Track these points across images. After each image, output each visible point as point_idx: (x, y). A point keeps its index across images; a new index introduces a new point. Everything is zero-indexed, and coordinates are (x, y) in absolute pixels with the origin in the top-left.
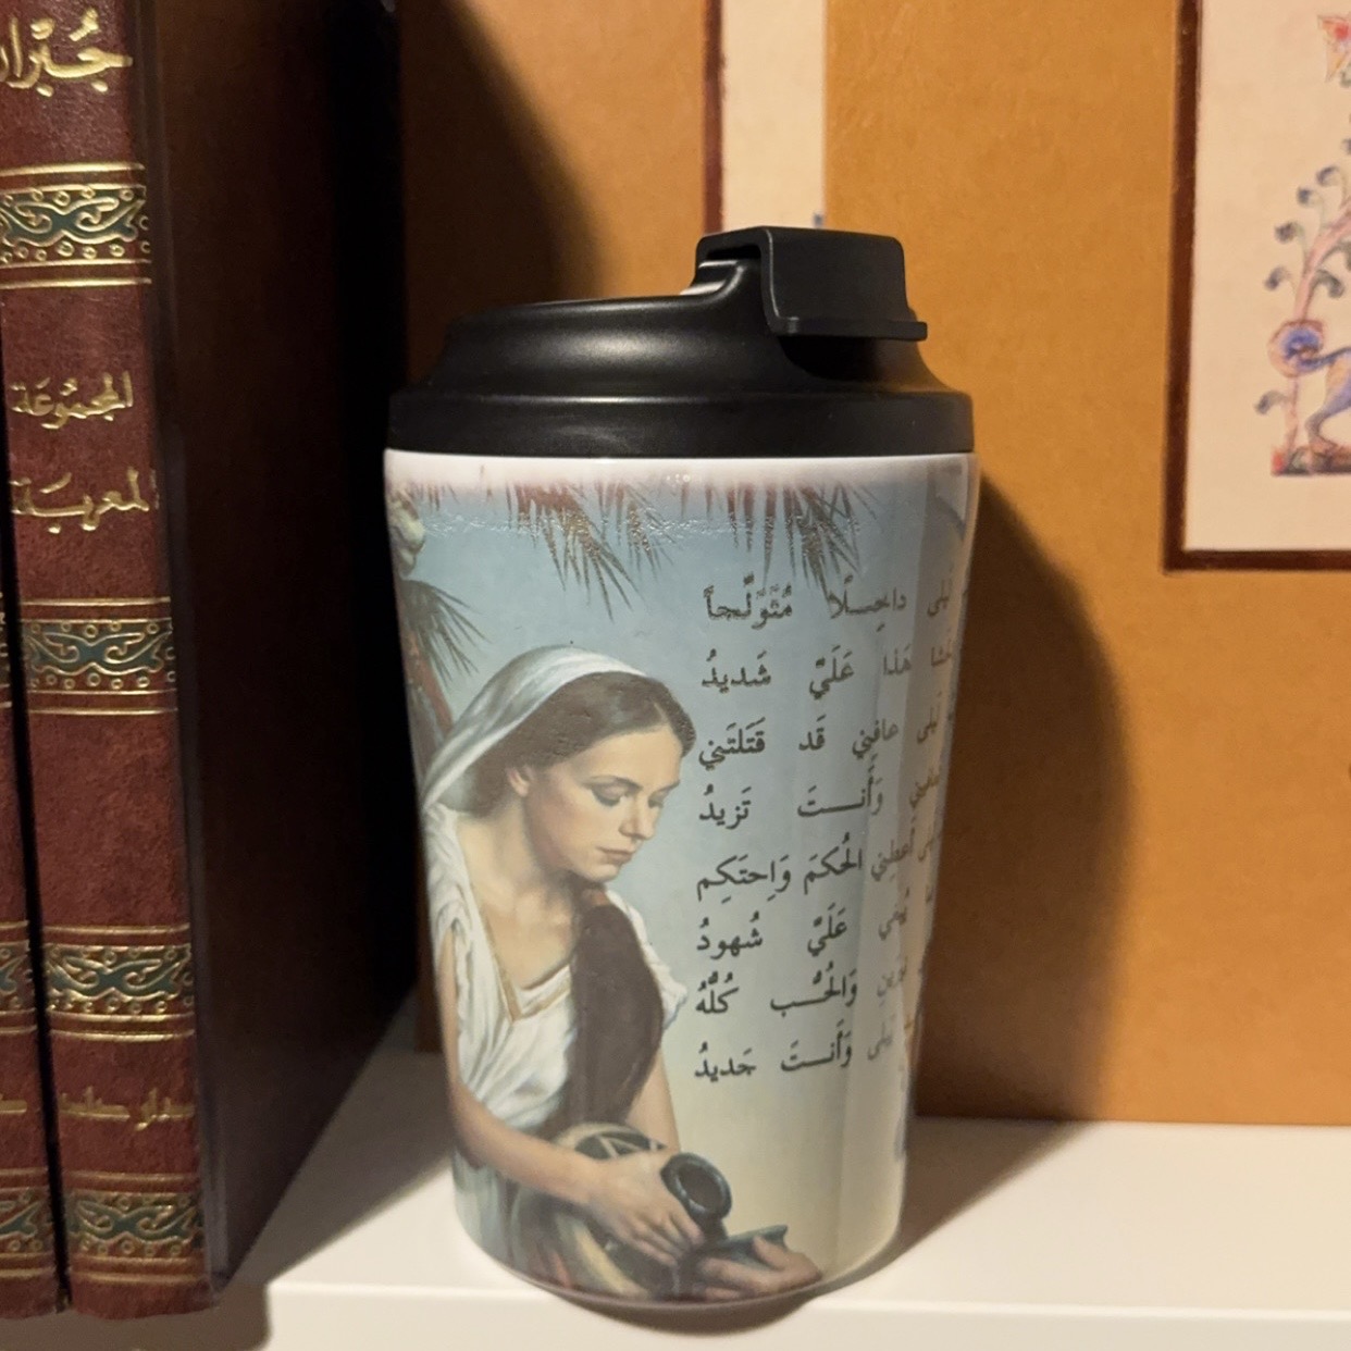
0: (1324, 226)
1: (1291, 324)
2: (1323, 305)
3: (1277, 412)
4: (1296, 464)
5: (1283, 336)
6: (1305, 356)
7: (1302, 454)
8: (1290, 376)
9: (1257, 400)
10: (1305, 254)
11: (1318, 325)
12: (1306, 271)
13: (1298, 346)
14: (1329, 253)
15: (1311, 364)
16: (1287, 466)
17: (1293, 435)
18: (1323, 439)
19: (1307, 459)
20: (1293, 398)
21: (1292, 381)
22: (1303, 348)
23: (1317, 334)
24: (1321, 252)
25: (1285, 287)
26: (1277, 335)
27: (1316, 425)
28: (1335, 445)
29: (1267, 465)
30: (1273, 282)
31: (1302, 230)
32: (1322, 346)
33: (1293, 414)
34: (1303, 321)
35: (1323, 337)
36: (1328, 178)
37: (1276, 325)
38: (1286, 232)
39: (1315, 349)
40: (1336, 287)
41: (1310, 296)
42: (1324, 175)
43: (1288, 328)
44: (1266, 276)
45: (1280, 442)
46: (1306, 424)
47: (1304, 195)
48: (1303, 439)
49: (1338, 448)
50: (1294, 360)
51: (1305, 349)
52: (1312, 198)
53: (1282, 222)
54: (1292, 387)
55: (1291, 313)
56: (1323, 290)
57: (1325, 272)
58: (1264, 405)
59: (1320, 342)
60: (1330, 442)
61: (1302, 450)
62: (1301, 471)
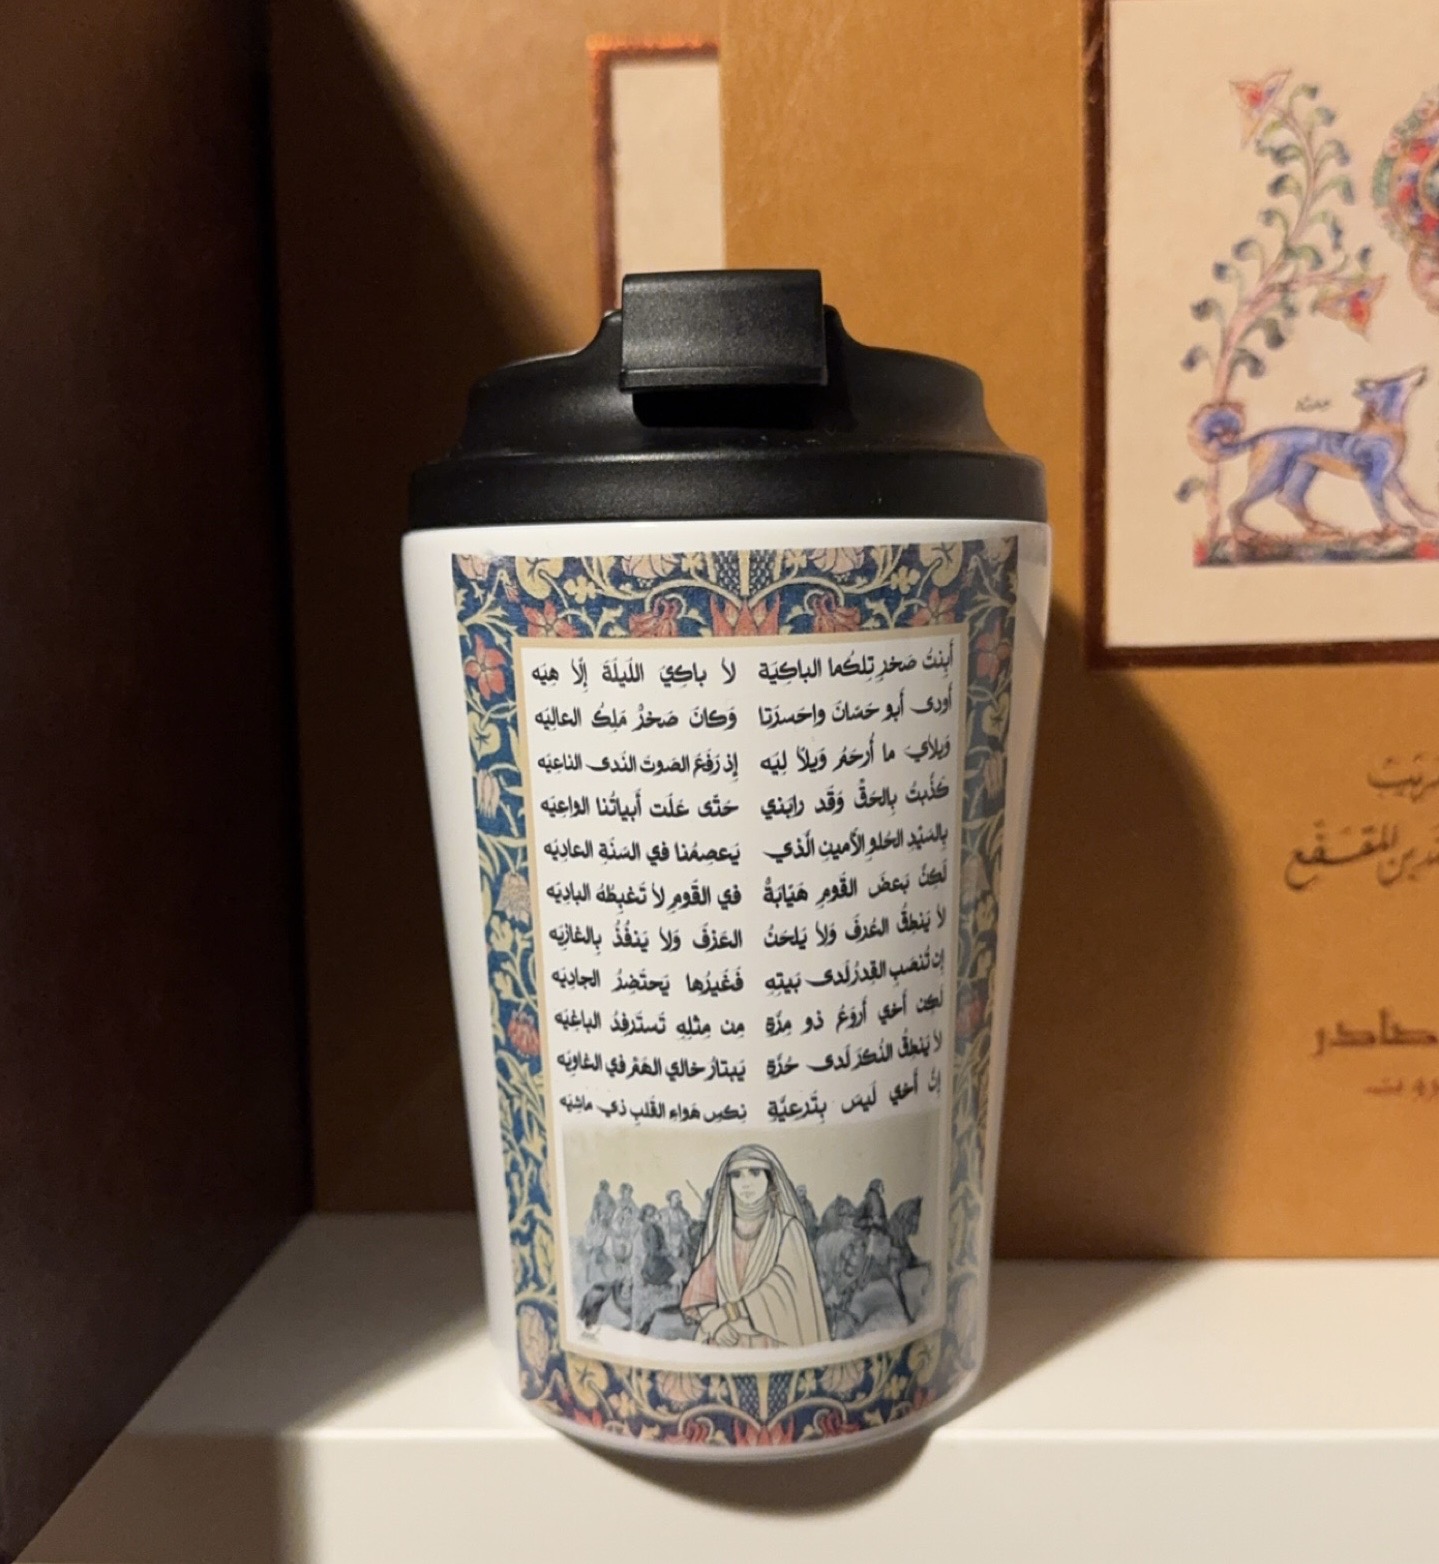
0: (1242, 302)
1: (1209, 406)
2: (1243, 386)
3: (1198, 498)
4: (1219, 553)
5: (1203, 420)
6: (1226, 440)
7: (1225, 543)
8: (1210, 461)
9: (1177, 487)
10: (1223, 332)
11: (1239, 407)
12: (1225, 348)
13: (1218, 430)
14: (1248, 331)
15: (1232, 448)
16: (1210, 556)
17: (1215, 524)
18: (1246, 527)
19: (1230, 548)
20: (1214, 485)
22: (1223, 430)
23: (1238, 416)
24: (1239, 330)
25: (1203, 367)
26: (1195, 418)
27: (1239, 511)
28: (1259, 533)
29: (1189, 556)
30: (1190, 362)
31: (1219, 308)
32: (1243, 430)
33: (1215, 501)
34: (1223, 403)
35: (1244, 419)
36: (1245, 251)
38: (1202, 309)
39: (1237, 432)
41: (1230, 376)
42: (1240, 249)
43: (1207, 409)
44: (1182, 356)
45: (1203, 531)
47: (1220, 270)
49: (1262, 536)
50: (1214, 445)
51: (1226, 431)
52: (1230, 272)
53: (1198, 297)
54: (1213, 473)
55: (1210, 394)
56: (1243, 370)
57: (1243, 351)
58: (1184, 493)
59: (1242, 424)
60: (1252, 530)
61: (1225, 540)
62: (1224, 562)
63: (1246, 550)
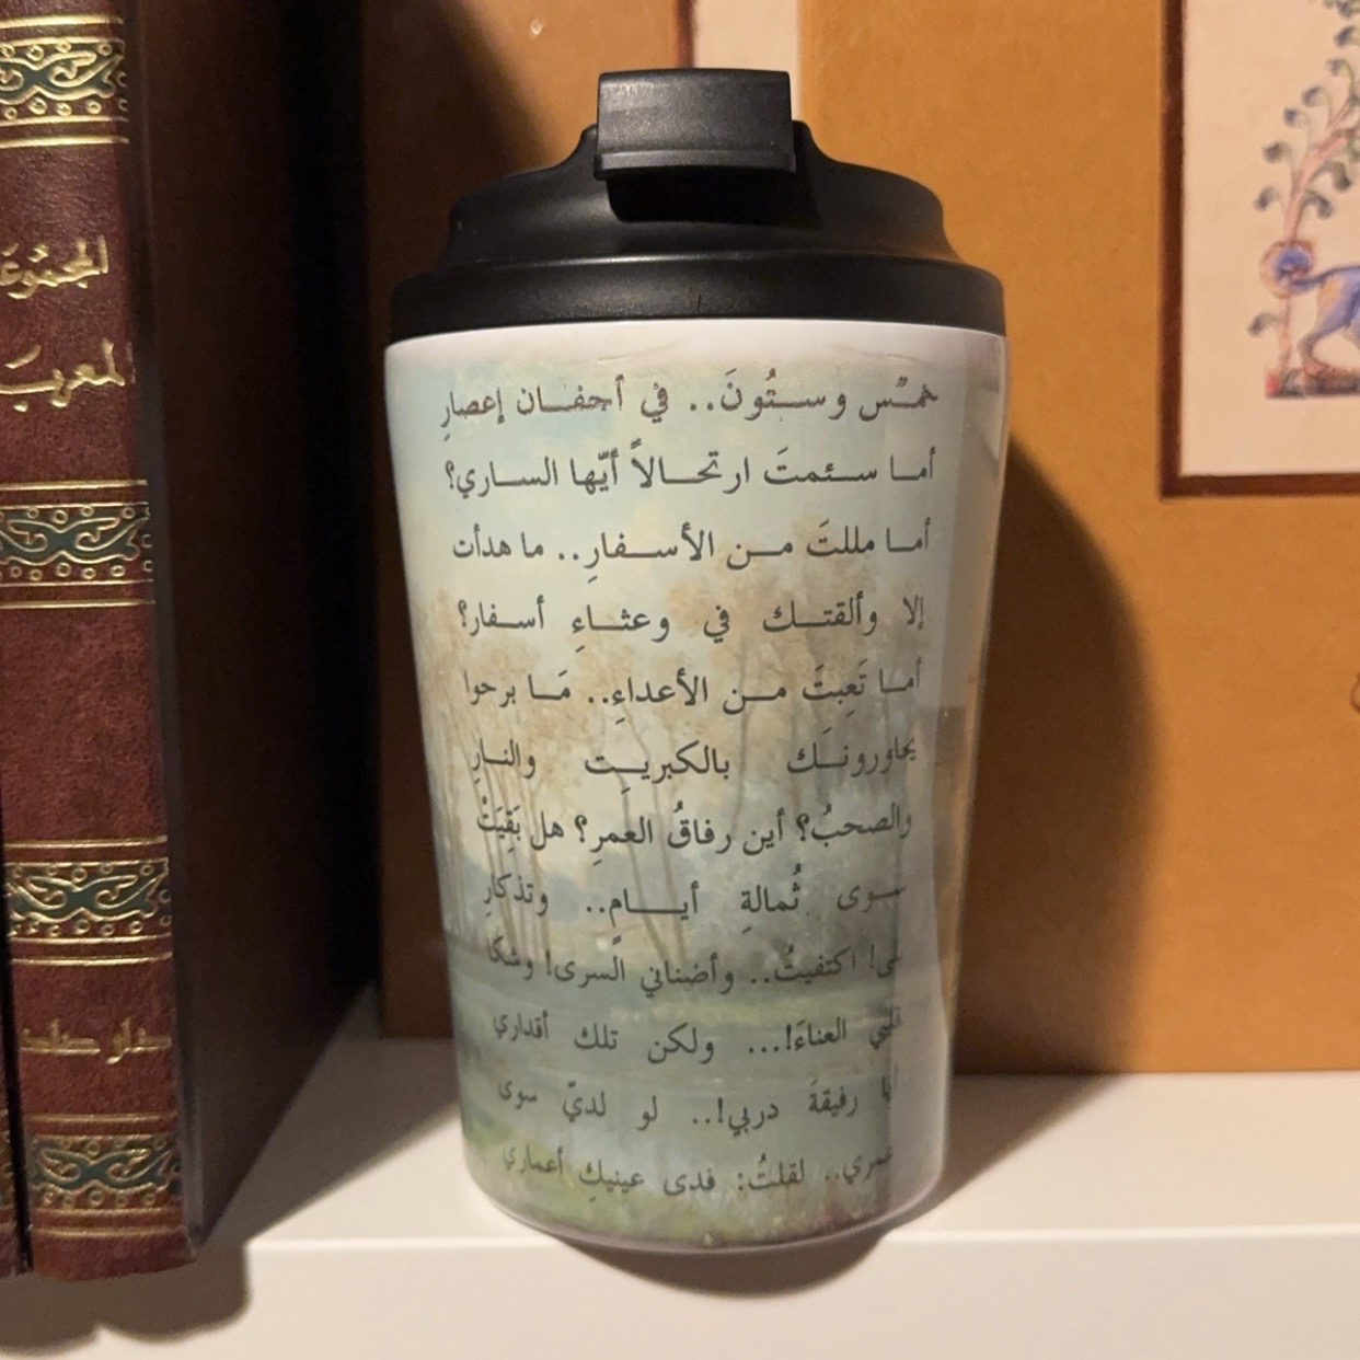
0: (1312, 147)
1: (1281, 244)
2: (1312, 225)
3: (1270, 333)
4: (1290, 386)
5: (1274, 259)
6: (1295, 277)
7: (1295, 376)
8: (1282, 297)
9: (1250, 321)
10: (1293, 174)
11: (1308, 246)
12: (1295, 189)
13: (1288, 267)
14: (1316, 175)
15: (1303, 284)
16: (1281, 388)
17: (1286, 357)
18: (1316, 361)
19: (1300, 381)
20: (1285, 320)
21: (1283, 303)
22: (1293, 268)
23: (1308, 255)
24: (1308, 173)
25: (1275, 207)
26: (1267, 256)
27: (1309, 345)
28: (1327, 366)
29: (1260, 387)
30: (1263, 202)
31: (1289, 151)
32: (1312, 267)
33: (1286, 335)
34: (1293, 242)
35: (1313, 258)
36: (1313, 99)
37: (1265, 247)
38: (1274, 152)
39: (1306, 270)
40: (1325, 207)
41: (1300, 215)
42: (1310, 95)
43: (1279, 249)
44: (1255, 195)
45: (1274, 363)
46: (1299, 347)
47: (1290, 116)
48: (1296, 361)
49: (1330, 370)
50: (1285, 281)
51: (1296, 269)
52: (1300, 118)
53: (1269, 142)
54: (1284, 308)
55: (1281, 234)
56: (1312, 210)
57: (1313, 192)
58: (1257, 327)
59: (1310, 261)
60: (1322, 364)
61: (1296, 372)
62: (1294, 393)
63: (1315, 383)
